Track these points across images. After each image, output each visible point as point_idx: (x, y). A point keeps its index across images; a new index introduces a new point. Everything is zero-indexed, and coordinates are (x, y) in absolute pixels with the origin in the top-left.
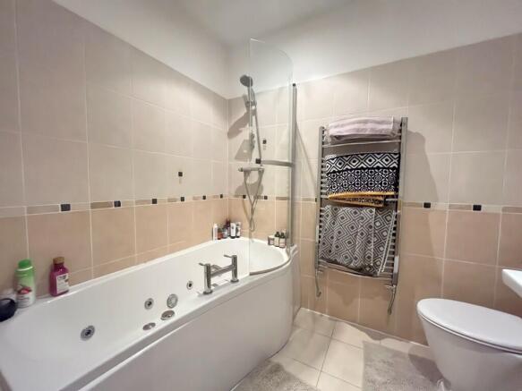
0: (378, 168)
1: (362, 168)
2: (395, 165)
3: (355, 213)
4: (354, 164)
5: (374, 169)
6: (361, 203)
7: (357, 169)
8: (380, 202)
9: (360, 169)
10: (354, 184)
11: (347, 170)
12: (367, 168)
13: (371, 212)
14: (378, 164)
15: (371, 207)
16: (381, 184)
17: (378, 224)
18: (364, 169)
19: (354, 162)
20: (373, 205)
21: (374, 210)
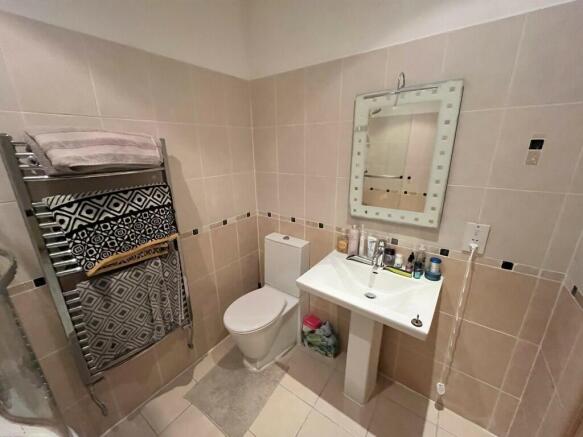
0: (152, 208)
1: (131, 212)
2: (168, 201)
3: (137, 275)
4: (118, 209)
5: (147, 210)
6: (141, 259)
7: (124, 215)
8: (163, 249)
9: (129, 215)
10: (128, 239)
11: (107, 219)
12: (139, 211)
13: (156, 264)
14: (151, 203)
15: (155, 258)
16: (162, 228)
17: (167, 274)
18: (135, 213)
19: (117, 205)
20: (157, 254)
21: (159, 261)
